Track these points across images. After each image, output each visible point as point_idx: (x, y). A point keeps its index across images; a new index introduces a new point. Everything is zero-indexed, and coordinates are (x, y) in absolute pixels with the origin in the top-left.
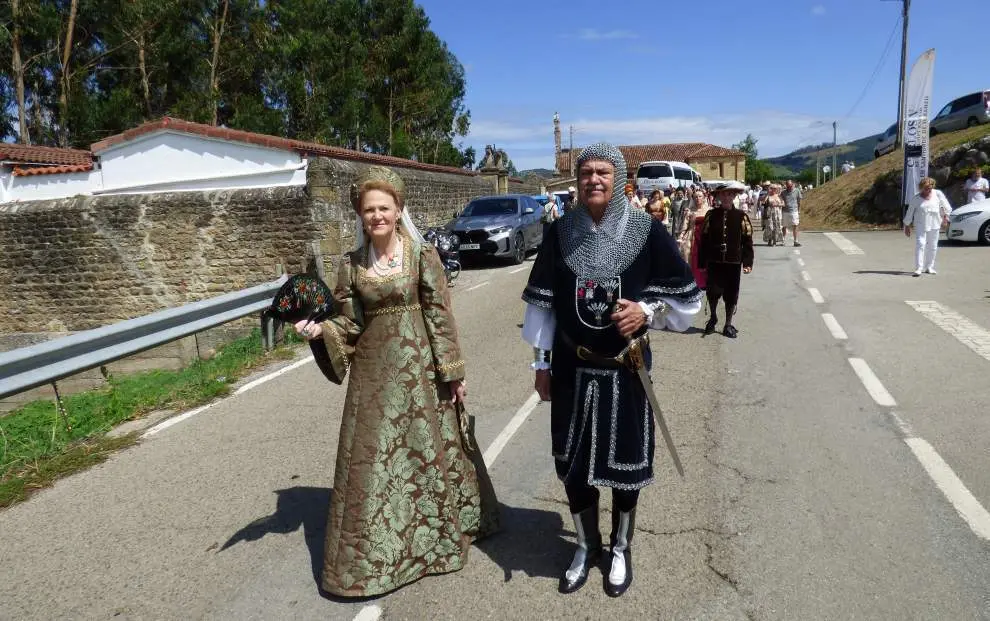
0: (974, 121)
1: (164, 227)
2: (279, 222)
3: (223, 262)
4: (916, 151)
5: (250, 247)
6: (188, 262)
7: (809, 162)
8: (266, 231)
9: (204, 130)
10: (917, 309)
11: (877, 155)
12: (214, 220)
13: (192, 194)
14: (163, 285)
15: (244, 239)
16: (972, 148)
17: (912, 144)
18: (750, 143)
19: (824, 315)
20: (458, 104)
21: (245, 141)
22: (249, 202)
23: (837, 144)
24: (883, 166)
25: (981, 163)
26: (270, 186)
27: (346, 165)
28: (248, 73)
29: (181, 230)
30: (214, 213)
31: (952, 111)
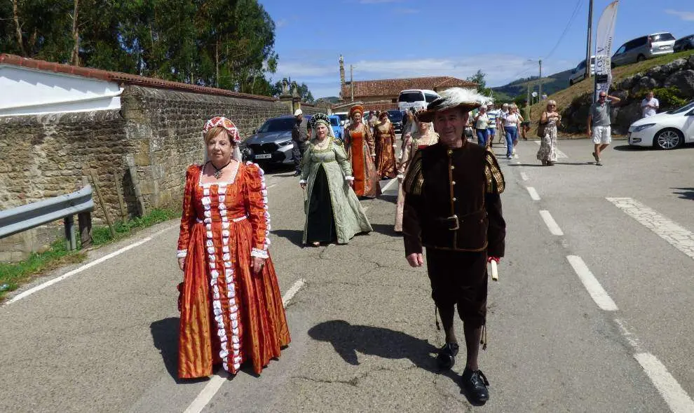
0: (642, 57)
1: (5, 145)
2: (99, 139)
3: (55, 173)
4: (601, 79)
5: (77, 161)
6: (26, 173)
7: (521, 90)
8: (90, 147)
9: (36, 64)
10: (618, 205)
11: (572, 83)
12: (46, 138)
13: (29, 117)
14: (6, 193)
15: (72, 153)
16: (644, 75)
17: (600, 73)
18: (480, 76)
19: (541, 212)
20: (269, 49)
21: (71, 73)
22: (75, 124)
23: (542, 76)
24: (578, 91)
25: (651, 87)
26: (92, 110)
27: (154, 92)
28: (106, 25)
29: (18, 147)
30: (45, 133)
31: (626, 50)
